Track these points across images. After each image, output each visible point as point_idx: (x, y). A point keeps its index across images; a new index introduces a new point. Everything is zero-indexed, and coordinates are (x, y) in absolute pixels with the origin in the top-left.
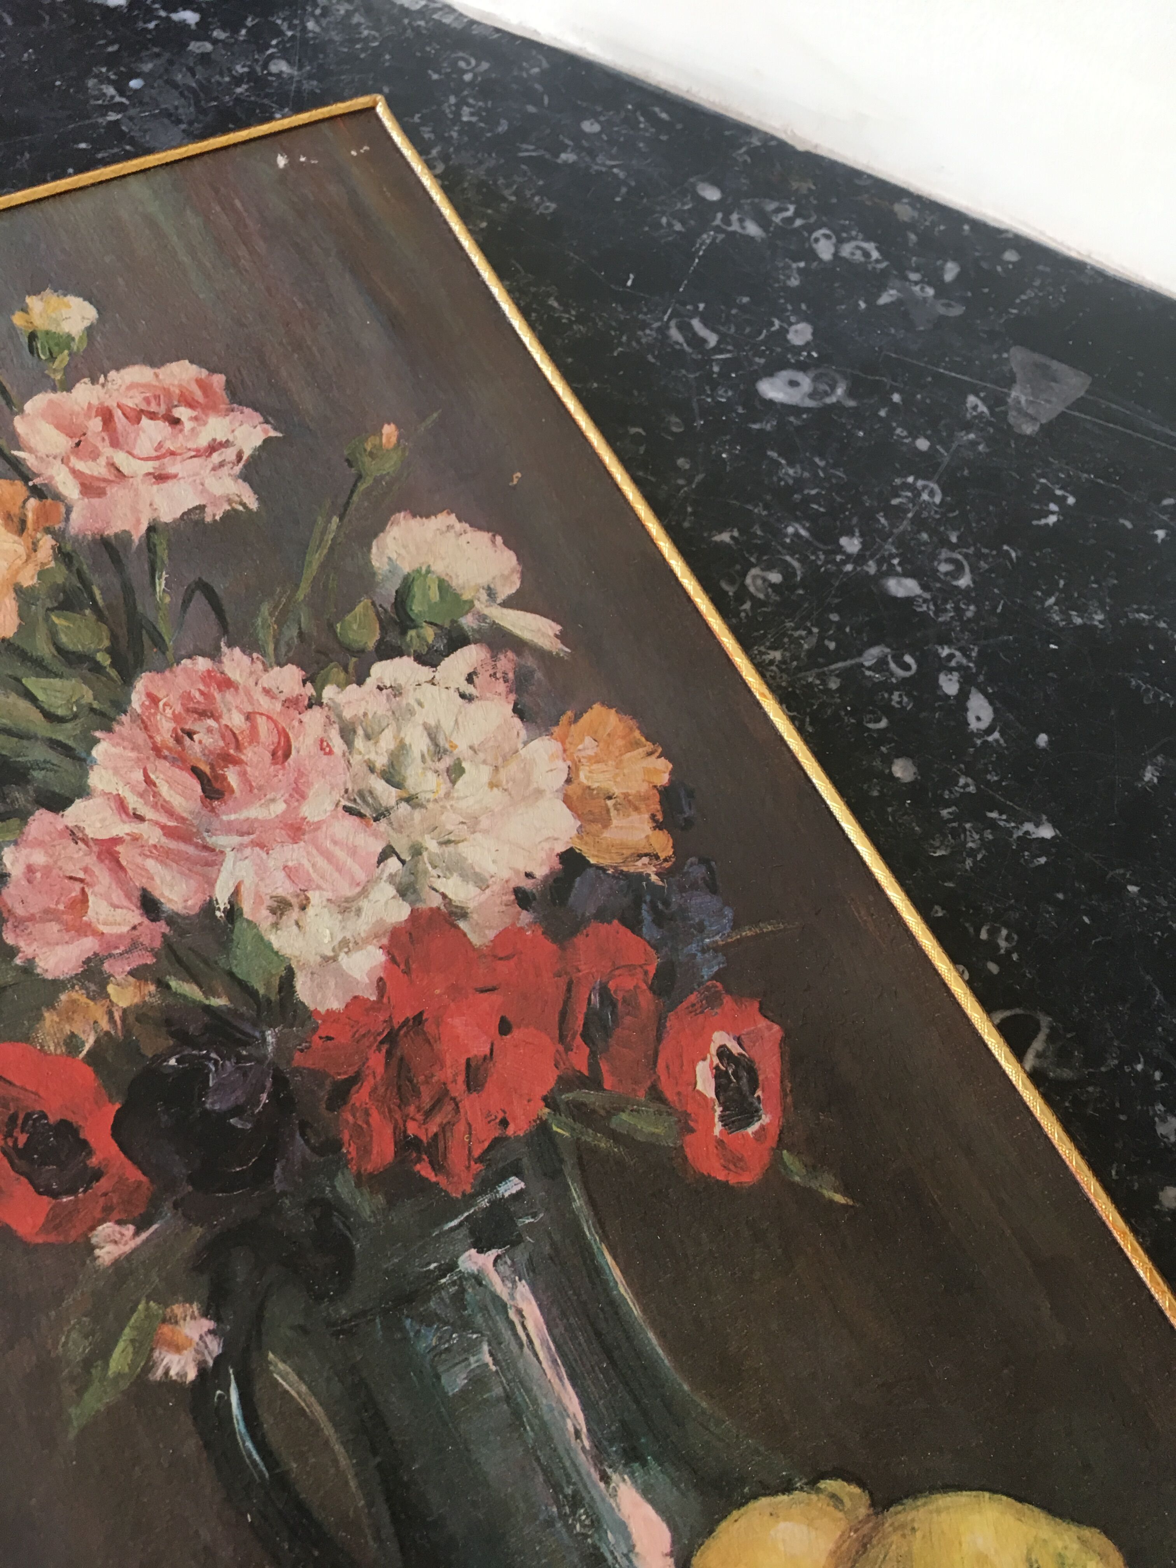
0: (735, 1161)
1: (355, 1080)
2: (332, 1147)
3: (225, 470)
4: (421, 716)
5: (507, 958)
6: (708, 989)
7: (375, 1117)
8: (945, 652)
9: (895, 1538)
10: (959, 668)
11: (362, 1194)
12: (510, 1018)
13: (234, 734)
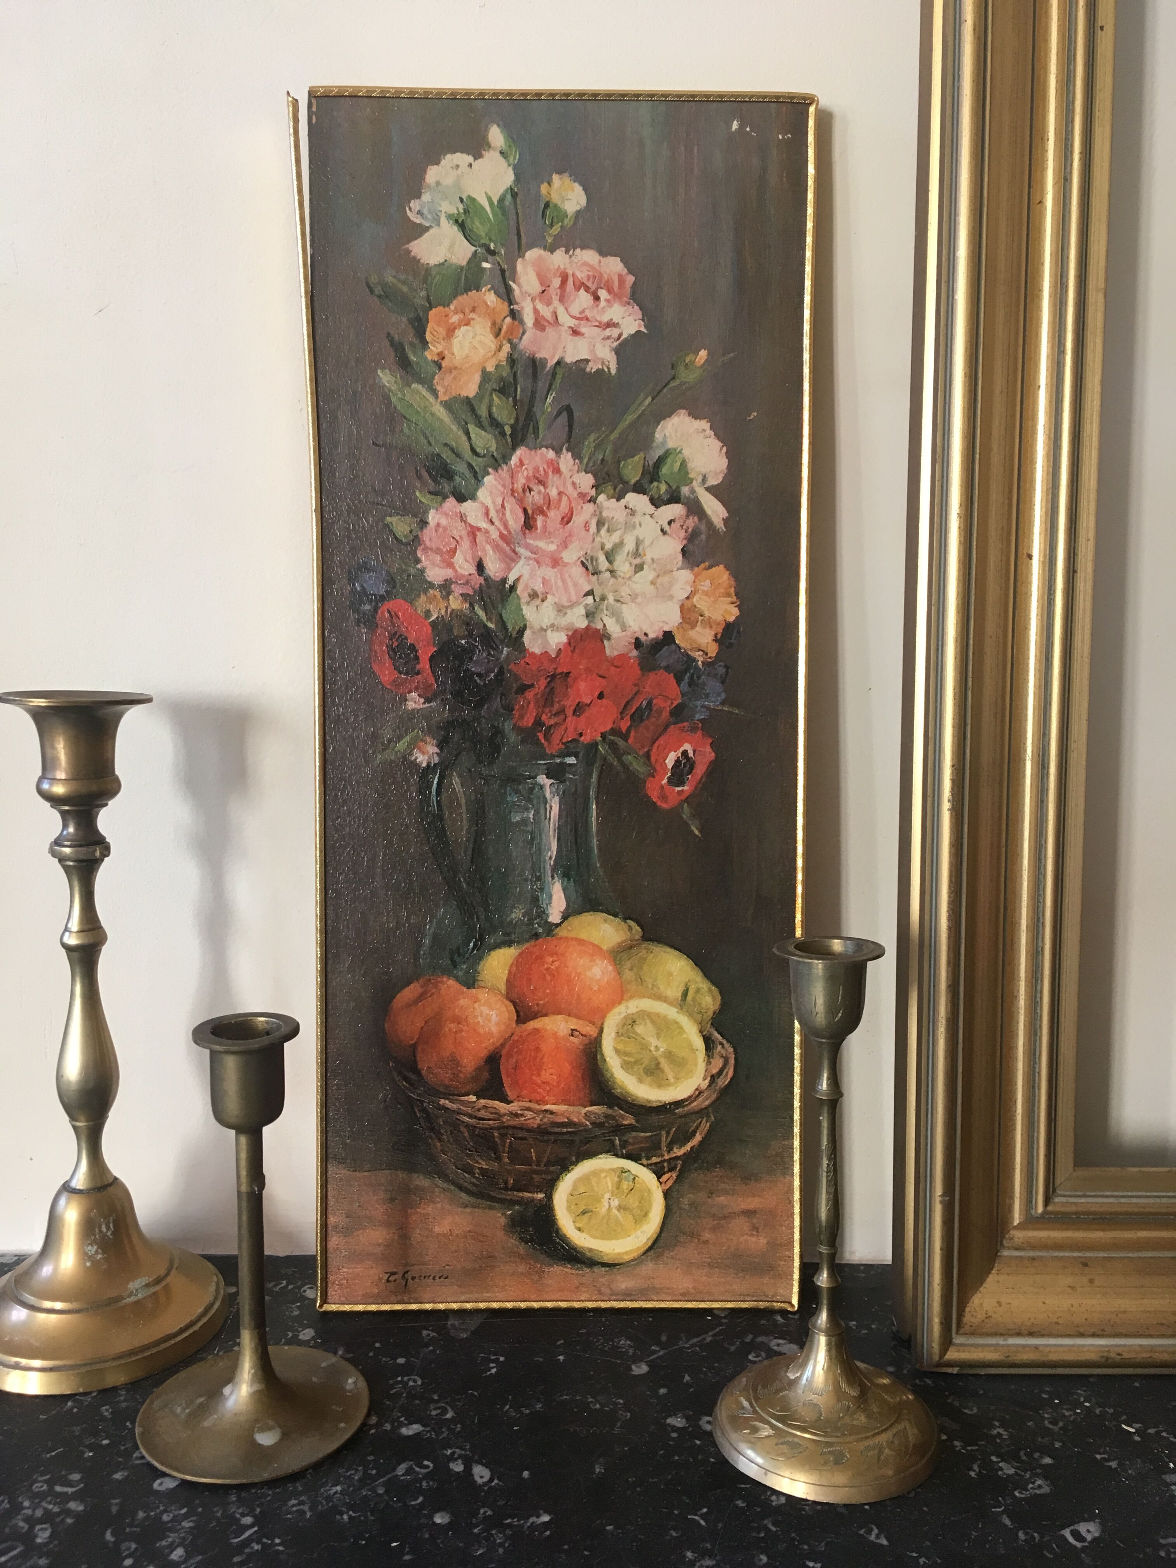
0: (664, 797)
1: (530, 686)
2: (509, 709)
3: (609, 342)
4: (638, 532)
5: (617, 667)
6: (694, 724)
7: (532, 705)
11: (513, 733)
12: (605, 693)
13: (550, 499)
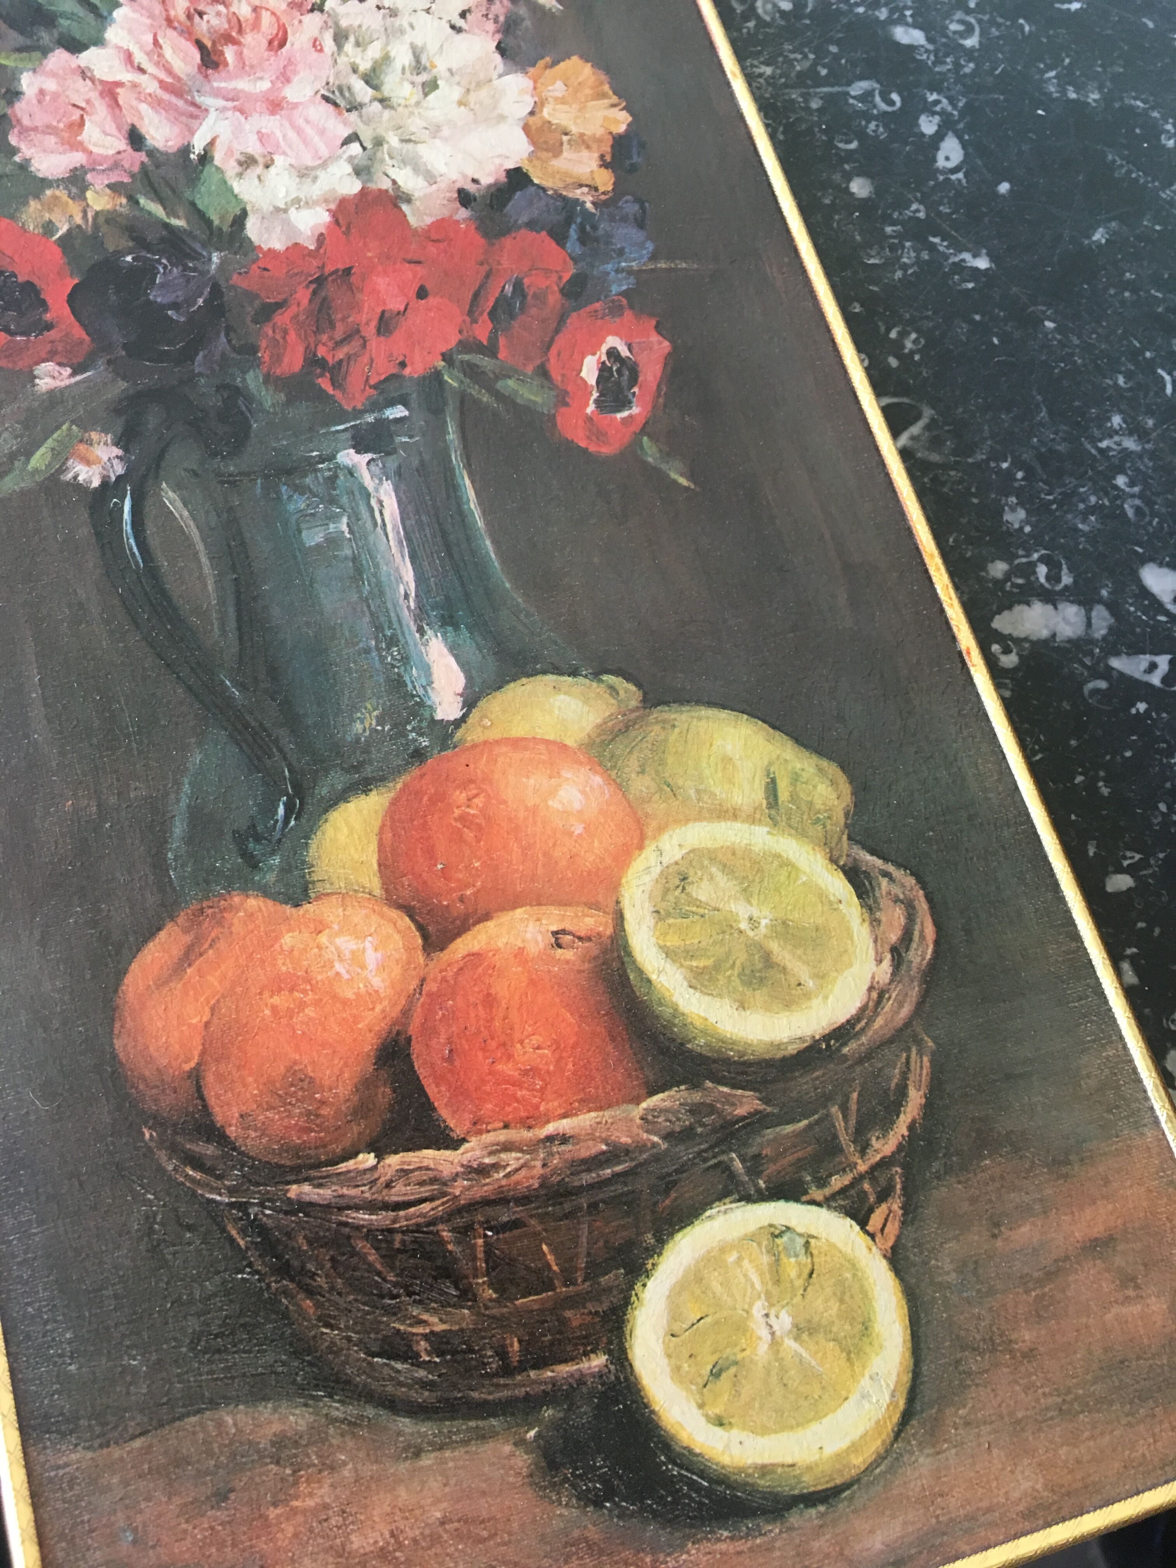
0: (599, 435)
1: (280, 305)
2: (250, 350)
4: (409, 37)
5: (438, 241)
6: (613, 301)
7: (292, 336)
8: (932, 97)
9: (657, 728)
10: (943, 113)
11: (267, 390)
12: (429, 287)
13: (239, 21)
